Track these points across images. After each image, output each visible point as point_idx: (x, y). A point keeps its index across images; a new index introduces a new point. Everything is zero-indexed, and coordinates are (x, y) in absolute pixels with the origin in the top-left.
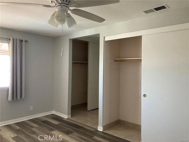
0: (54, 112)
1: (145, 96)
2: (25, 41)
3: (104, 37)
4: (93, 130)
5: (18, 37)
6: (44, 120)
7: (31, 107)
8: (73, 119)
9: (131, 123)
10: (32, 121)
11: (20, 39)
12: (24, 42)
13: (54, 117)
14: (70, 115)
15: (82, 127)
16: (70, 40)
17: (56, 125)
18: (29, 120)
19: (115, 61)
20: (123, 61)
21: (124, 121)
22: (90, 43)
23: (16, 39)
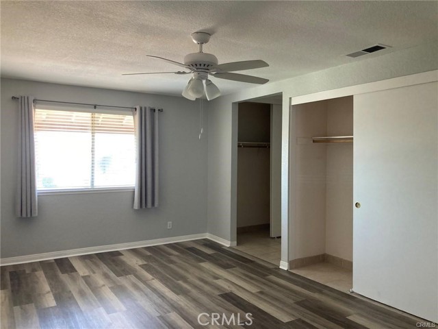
0: (208, 236)
1: (357, 205)
2: (159, 110)
3: (290, 98)
4: (271, 267)
5: (148, 104)
6: (190, 246)
7: (169, 223)
8: (240, 248)
9: (346, 261)
10: (170, 246)
11: (152, 107)
12: (157, 111)
13: (208, 243)
14: (236, 242)
15: (252, 262)
16: (233, 103)
17: (209, 255)
18: (165, 245)
19: (314, 141)
20: (328, 141)
21: (334, 258)
22: (274, 106)
23: (145, 108)
